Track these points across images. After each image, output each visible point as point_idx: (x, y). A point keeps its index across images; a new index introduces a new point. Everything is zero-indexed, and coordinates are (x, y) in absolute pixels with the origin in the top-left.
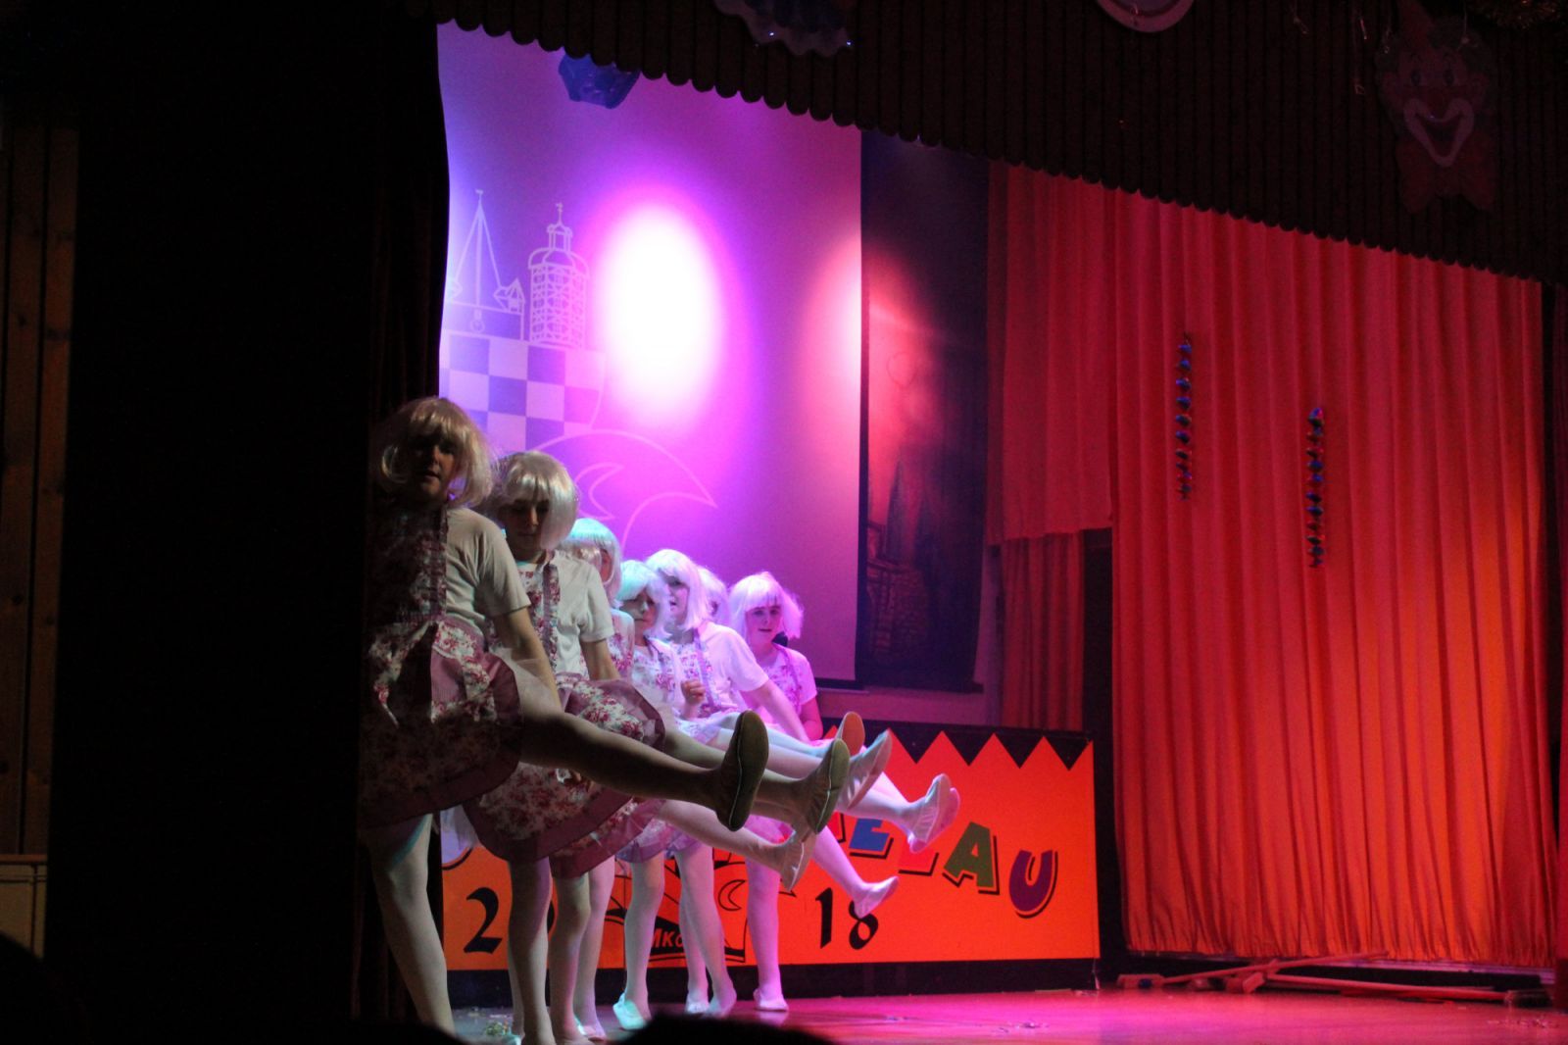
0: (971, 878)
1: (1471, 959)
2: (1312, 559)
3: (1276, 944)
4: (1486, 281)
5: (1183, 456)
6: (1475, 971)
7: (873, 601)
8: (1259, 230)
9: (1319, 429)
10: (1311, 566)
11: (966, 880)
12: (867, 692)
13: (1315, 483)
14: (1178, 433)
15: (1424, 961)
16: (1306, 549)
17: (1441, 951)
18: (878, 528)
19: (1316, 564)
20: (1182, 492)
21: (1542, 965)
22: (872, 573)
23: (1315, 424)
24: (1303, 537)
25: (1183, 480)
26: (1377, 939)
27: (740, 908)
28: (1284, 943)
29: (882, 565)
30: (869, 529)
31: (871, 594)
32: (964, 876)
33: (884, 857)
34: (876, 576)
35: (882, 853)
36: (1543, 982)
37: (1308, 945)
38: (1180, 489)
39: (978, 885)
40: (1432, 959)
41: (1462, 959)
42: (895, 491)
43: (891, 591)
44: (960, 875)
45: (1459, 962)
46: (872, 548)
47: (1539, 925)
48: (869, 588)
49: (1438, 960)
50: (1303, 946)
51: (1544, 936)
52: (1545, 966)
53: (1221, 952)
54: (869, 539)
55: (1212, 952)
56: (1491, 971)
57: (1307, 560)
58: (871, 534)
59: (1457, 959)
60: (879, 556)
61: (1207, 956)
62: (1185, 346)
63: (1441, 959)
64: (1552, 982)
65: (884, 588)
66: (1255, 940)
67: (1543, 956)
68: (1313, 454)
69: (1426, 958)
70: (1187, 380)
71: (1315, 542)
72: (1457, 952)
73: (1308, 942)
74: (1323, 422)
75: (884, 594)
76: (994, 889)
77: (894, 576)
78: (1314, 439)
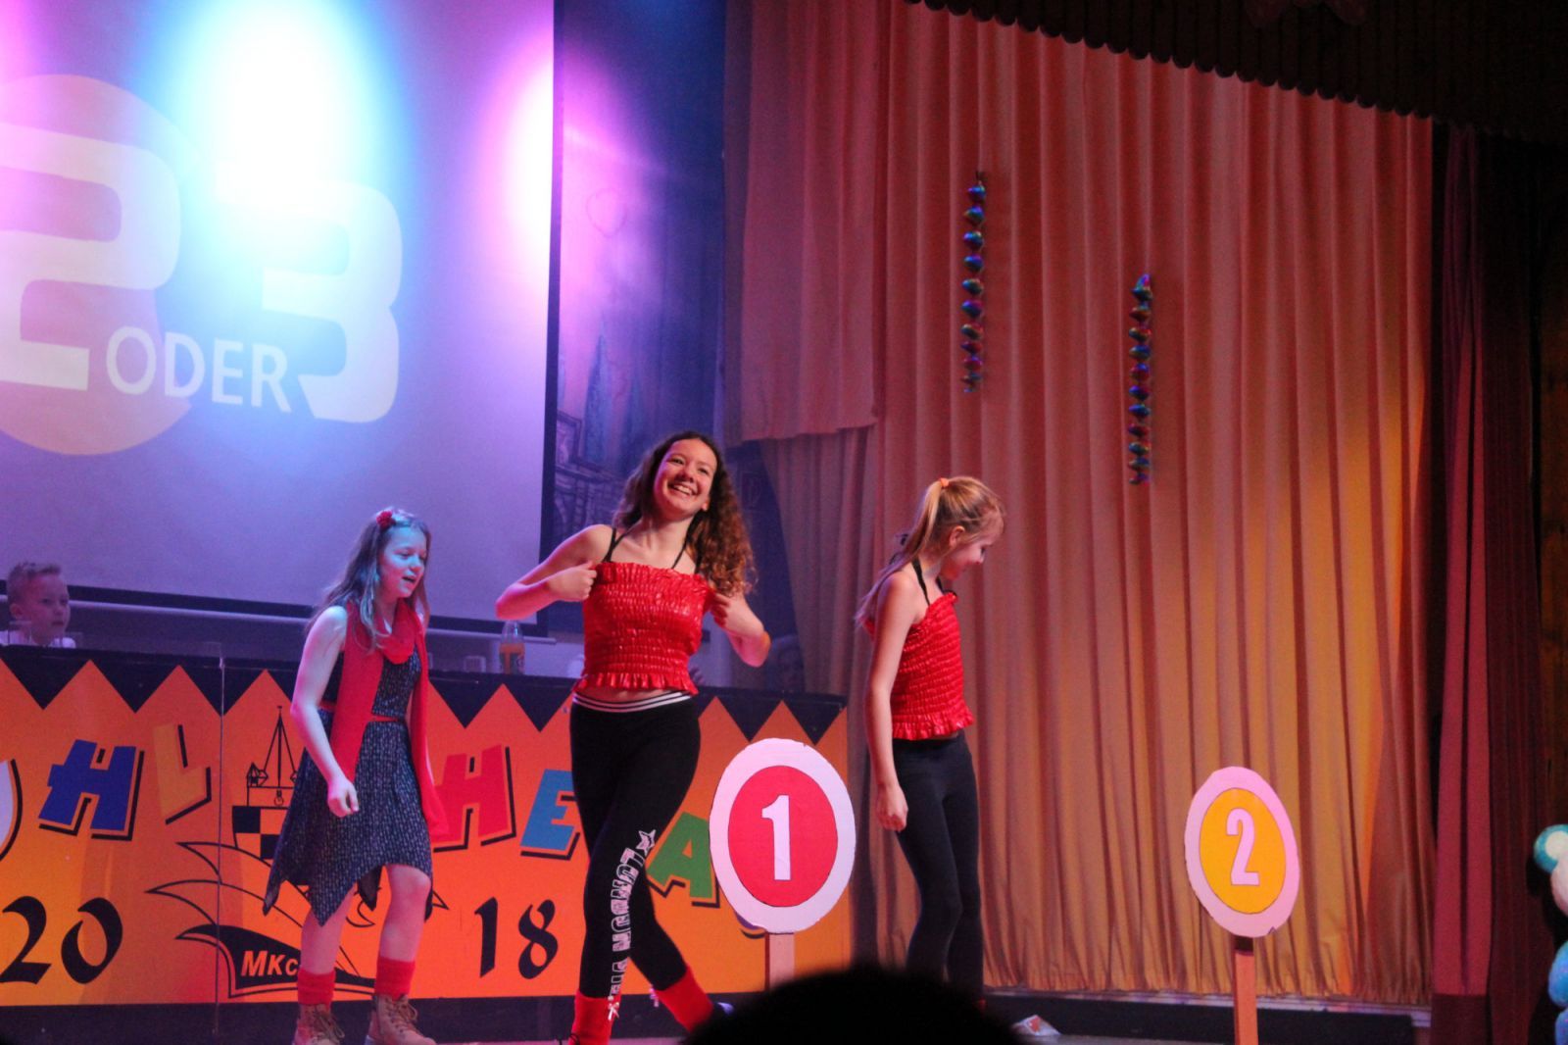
0: (682, 885)
1: (1326, 994)
2: (1136, 473)
3: (1081, 973)
4: (1364, 120)
5: (971, 334)
6: (1331, 1009)
7: (565, 519)
8: (1076, 53)
9: (1146, 303)
10: (1133, 483)
11: (675, 888)
12: (553, 640)
13: (1140, 375)
14: (966, 304)
15: (1267, 997)
16: (1128, 461)
17: (1288, 983)
18: (573, 423)
19: (1140, 479)
20: (967, 381)
21: (1414, 1002)
22: (561, 481)
23: (1141, 297)
24: (1124, 442)
25: (972, 366)
26: (1208, 967)
27: (373, 924)
28: (1091, 973)
29: (576, 472)
30: (558, 424)
31: (562, 510)
32: (674, 883)
33: (568, 858)
34: (569, 487)
35: (565, 852)
36: (1417, 1024)
37: (1121, 976)
38: (966, 377)
39: (691, 895)
40: (1278, 995)
41: (1316, 994)
42: (595, 376)
43: (588, 507)
44: (669, 881)
45: (1309, 999)
46: (563, 450)
47: (1411, 951)
48: (558, 502)
49: (1284, 995)
50: (1113, 977)
51: (1417, 963)
52: (1418, 1003)
53: (1010, 984)
54: (558, 437)
55: (1000, 984)
56: (1353, 1010)
57: (1128, 476)
58: (561, 429)
59: (1309, 994)
60: (574, 459)
61: (993, 990)
62: (977, 189)
63: (1288, 994)
64: (1427, 1025)
65: (579, 502)
66: (1053, 968)
67: (1416, 989)
68: (1139, 338)
69: (1270, 993)
70: (979, 234)
71: (1138, 452)
72: (1308, 985)
73: (1120, 972)
74: (1151, 296)
75: (579, 511)
76: (713, 900)
77: (592, 487)
78: (1139, 317)
